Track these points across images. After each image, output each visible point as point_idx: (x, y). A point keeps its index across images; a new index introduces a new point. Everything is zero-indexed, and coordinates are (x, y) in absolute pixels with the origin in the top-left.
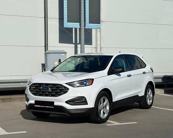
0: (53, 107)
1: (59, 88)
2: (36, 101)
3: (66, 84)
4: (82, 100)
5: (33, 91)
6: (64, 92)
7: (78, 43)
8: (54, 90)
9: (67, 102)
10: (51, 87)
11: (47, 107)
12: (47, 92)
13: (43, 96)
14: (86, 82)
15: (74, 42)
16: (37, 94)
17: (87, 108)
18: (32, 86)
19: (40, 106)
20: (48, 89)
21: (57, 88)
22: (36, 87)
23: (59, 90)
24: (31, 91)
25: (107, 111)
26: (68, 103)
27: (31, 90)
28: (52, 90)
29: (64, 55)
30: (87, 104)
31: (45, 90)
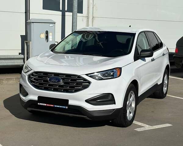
0: (67, 107)
1: (75, 80)
2: (39, 97)
3: (87, 75)
4: (108, 98)
5: (34, 82)
6: (82, 86)
7: (66, 10)
8: (68, 83)
9: (87, 101)
10: (63, 79)
11: (58, 106)
12: (57, 85)
13: (51, 90)
14: (112, 72)
15: (61, 9)
16: (40, 86)
17: (114, 109)
18: (32, 74)
19: (47, 104)
20: (59, 81)
21: (72, 80)
22: (39, 77)
23: (76, 83)
24: (31, 82)
25: (133, 109)
26: (89, 102)
27: (30, 80)
28: (65, 83)
29: (52, 25)
30: (115, 103)
31: (55, 82)
